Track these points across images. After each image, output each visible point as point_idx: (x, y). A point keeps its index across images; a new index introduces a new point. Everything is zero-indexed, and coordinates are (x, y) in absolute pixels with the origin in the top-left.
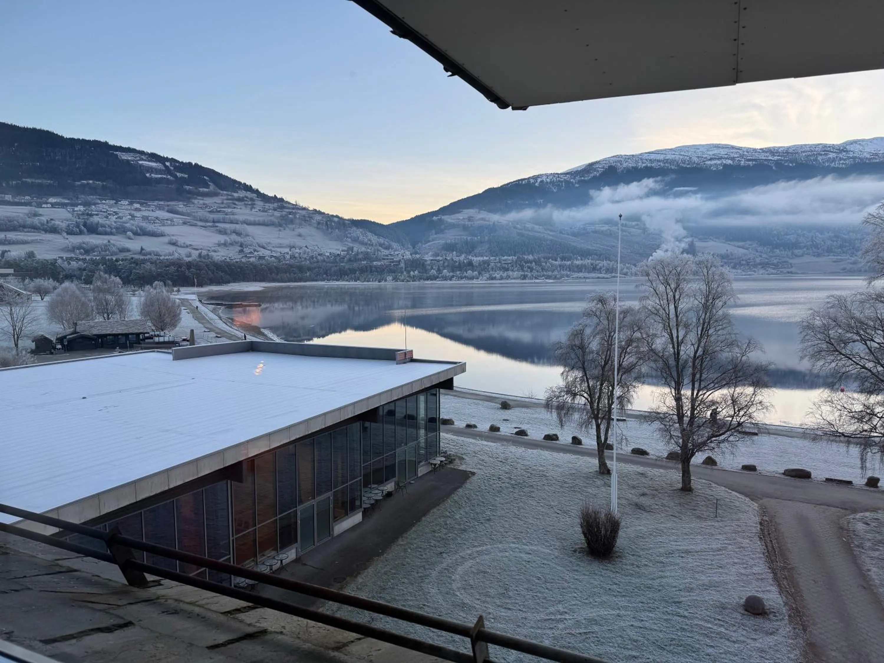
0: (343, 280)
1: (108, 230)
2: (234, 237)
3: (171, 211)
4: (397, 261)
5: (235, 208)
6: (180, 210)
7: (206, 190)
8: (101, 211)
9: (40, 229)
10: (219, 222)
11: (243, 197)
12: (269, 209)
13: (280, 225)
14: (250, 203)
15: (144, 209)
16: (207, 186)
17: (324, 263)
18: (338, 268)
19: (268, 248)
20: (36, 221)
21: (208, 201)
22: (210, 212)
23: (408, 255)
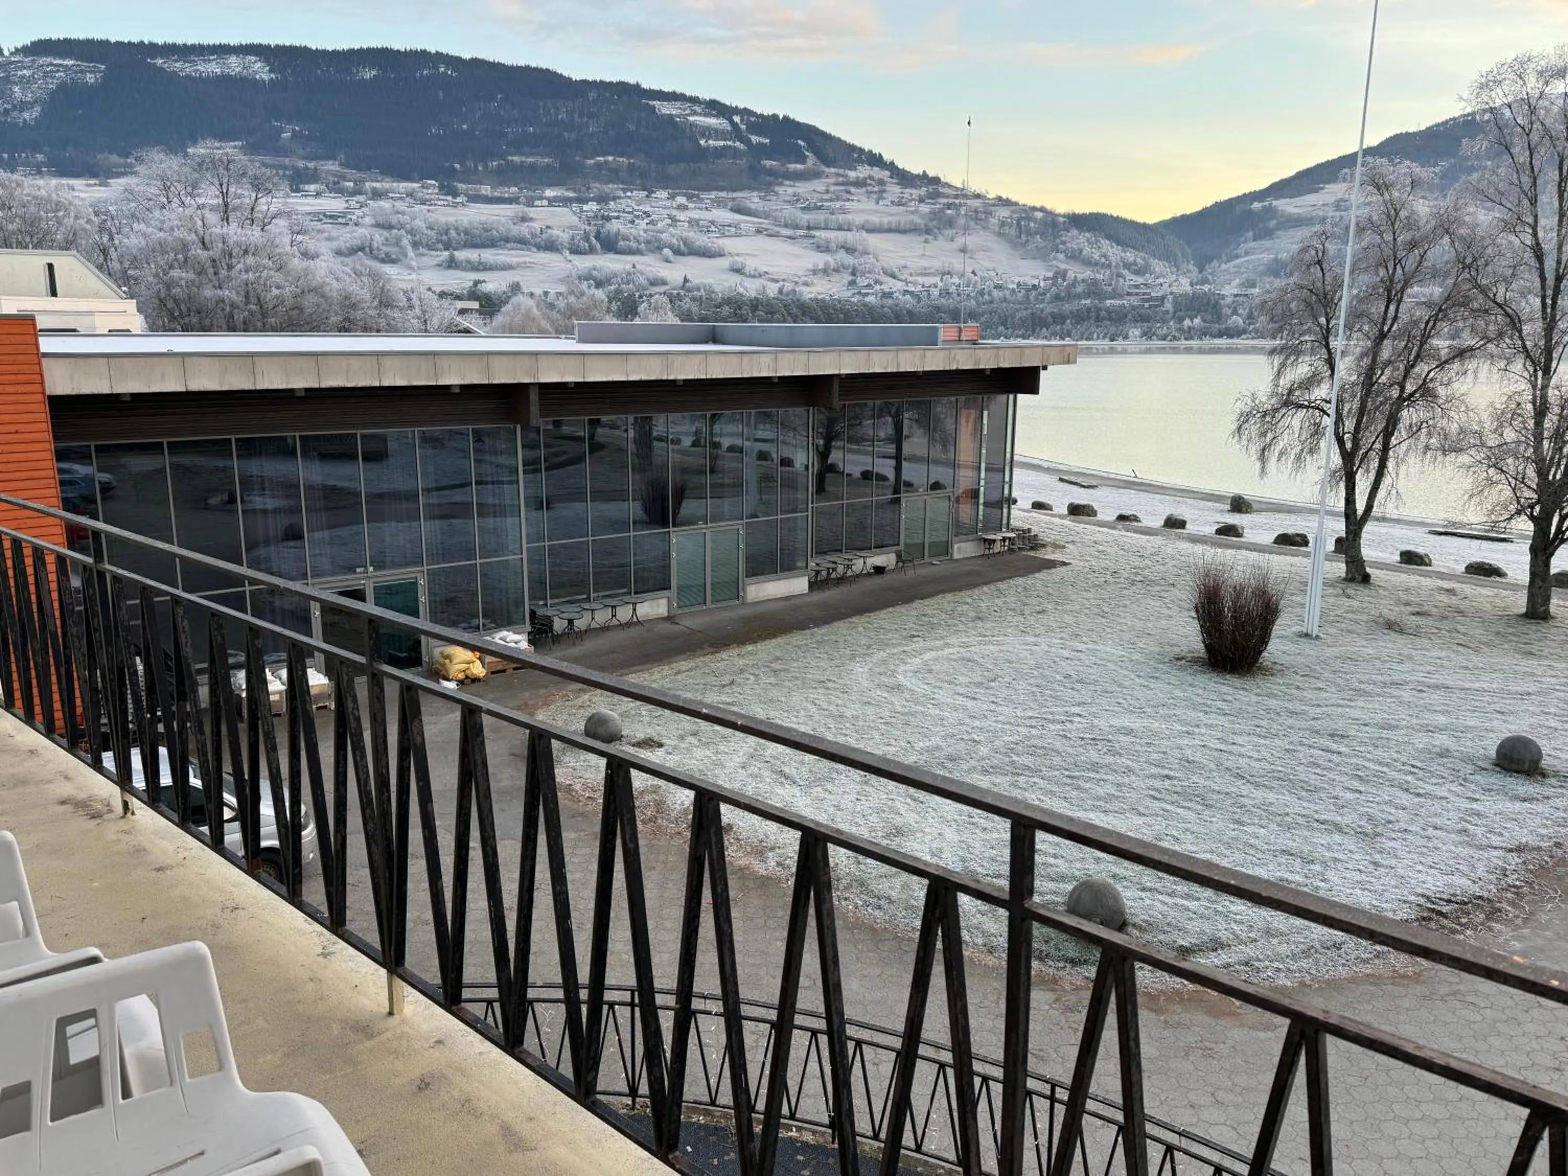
0: (1037, 338)
1: (634, 245)
2: (842, 256)
3: (738, 210)
4: (1157, 299)
5: (848, 200)
6: (753, 206)
7: (799, 167)
8: (624, 212)
9: (530, 243)
10: (818, 228)
11: (865, 179)
12: (911, 200)
13: (928, 231)
14: (876, 189)
15: (691, 205)
16: (802, 159)
17: (1005, 305)
18: (1029, 311)
19: (902, 277)
20: (524, 230)
21: (802, 188)
22: (803, 209)
23: (1184, 286)
